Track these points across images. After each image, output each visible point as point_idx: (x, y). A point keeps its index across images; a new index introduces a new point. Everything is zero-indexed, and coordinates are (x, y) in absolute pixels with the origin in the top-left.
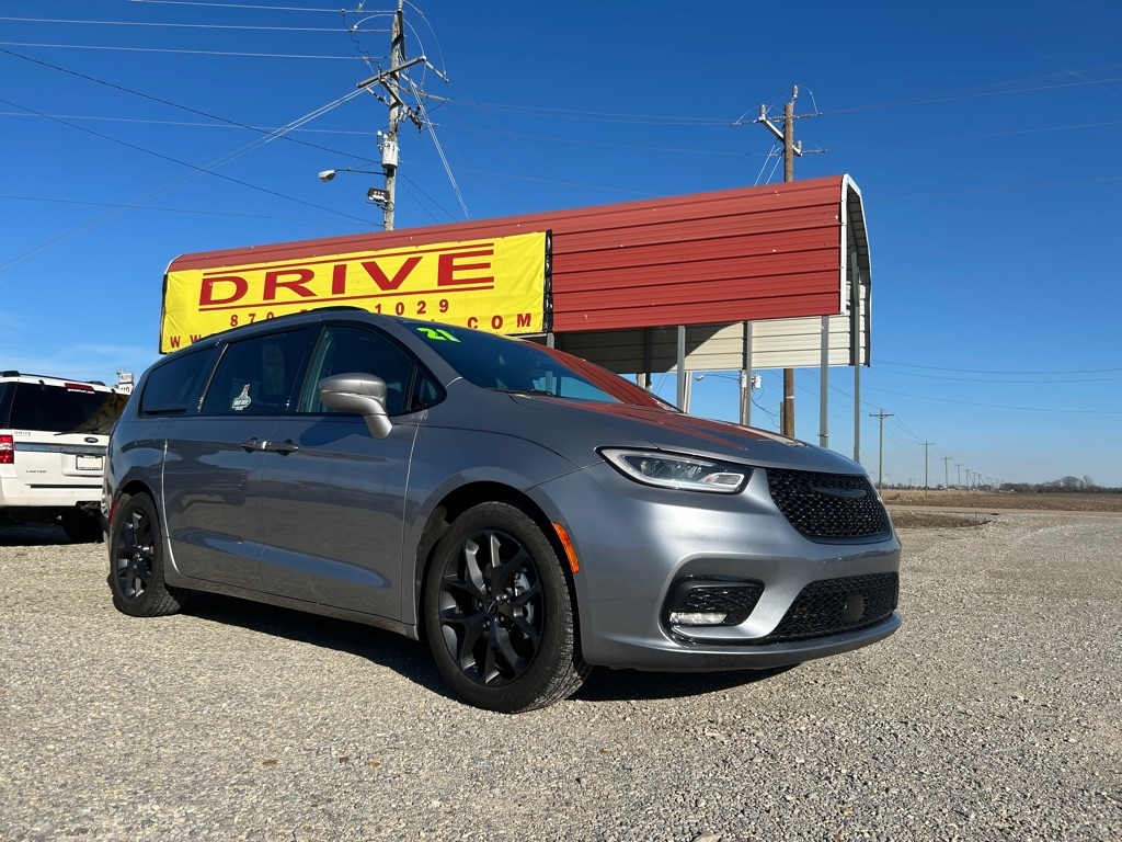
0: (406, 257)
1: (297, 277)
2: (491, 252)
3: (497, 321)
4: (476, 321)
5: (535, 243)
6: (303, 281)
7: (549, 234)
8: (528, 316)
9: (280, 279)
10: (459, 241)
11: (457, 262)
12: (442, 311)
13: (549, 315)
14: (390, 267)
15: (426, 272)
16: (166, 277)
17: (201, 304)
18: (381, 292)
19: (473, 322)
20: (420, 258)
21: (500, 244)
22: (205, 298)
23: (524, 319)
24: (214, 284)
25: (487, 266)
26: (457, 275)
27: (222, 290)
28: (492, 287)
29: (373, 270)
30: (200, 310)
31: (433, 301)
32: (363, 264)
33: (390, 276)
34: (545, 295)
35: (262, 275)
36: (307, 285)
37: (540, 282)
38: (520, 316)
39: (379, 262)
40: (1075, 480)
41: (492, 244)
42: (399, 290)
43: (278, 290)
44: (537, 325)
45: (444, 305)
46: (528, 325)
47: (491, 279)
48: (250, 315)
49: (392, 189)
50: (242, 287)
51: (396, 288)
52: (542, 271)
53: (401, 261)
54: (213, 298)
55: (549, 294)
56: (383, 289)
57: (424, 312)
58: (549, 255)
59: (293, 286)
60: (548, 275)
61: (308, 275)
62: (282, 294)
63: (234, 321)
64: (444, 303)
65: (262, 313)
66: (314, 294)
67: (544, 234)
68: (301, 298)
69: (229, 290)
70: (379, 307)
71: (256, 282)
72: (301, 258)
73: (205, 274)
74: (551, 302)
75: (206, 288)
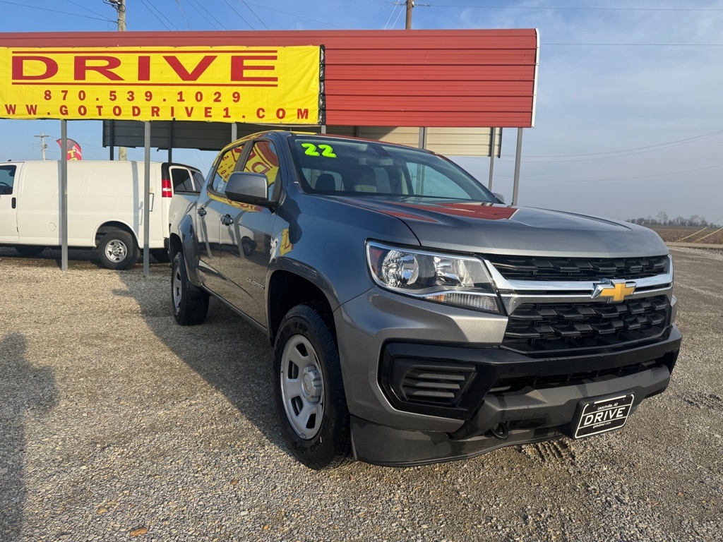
0: (202, 56)
1: (106, 63)
2: (275, 58)
3: (281, 113)
4: (263, 111)
5: (312, 54)
6: (110, 66)
7: (322, 47)
8: (306, 111)
9: (89, 63)
10: (248, 46)
11: (246, 63)
12: (234, 101)
13: (322, 110)
14: (190, 62)
15: (221, 69)
17: (13, 79)
18: (181, 81)
19: (261, 111)
20: (215, 57)
21: (282, 51)
22: (17, 72)
23: (303, 113)
24: (24, 62)
25: (272, 68)
26: (246, 73)
27: (33, 68)
28: (276, 86)
29: (174, 63)
30: (13, 83)
31: (227, 93)
32: (165, 57)
33: (190, 71)
34: (319, 95)
35: (71, 58)
36: (114, 71)
37: (315, 87)
38: (299, 110)
39: (180, 57)
41: (276, 52)
42: (199, 81)
43: (87, 72)
44: (313, 119)
45: (237, 97)
46: (307, 118)
47: (275, 79)
48: (63, 91)
50: (52, 68)
51: (195, 79)
52: (317, 76)
53: (198, 58)
54: (25, 74)
55: (323, 96)
56: (184, 79)
57: (220, 101)
58: (323, 65)
59: (101, 70)
60: (322, 80)
61: (115, 63)
62: (91, 76)
63: (48, 95)
64: (236, 95)
65: (74, 91)
66: (122, 79)
67: (319, 47)
68: (109, 81)
69: (39, 68)
70: (180, 94)
71: (66, 63)
72: (107, 46)
73: (14, 52)
74: (324, 100)
75: (17, 64)
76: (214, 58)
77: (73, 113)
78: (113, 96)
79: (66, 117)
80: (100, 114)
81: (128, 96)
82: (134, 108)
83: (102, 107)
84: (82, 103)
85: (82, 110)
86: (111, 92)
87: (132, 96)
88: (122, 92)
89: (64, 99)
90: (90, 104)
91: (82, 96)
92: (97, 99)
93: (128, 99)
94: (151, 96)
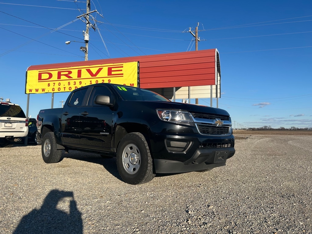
0: (98, 68)
1: (67, 73)
2: (122, 67)
5: (135, 64)
6: (69, 74)
7: (138, 62)
8: (133, 84)
9: (62, 73)
11: (113, 69)
13: (139, 83)
14: (94, 71)
16: (27, 72)
17: (39, 80)
22: (40, 78)
24: (42, 74)
25: (121, 70)
26: (113, 73)
27: (45, 76)
28: (123, 76)
29: (89, 71)
30: (38, 82)
31: (106, 80)
32: (86, 70)
33: (94, 73)
34: (138, 78)
35: (57, 72)
36: (70, 75)
37: (136, 76)
38: (131, 84)
39: (91, 69)
40: (267, 127)
41: (123, 65)
42: (97, 77)
43: (61, 76)
47: (123, 74)
48: (54, 83)
49: (87, 47)
50: (51, 76)
54: (42, 78)
55: (139, 78)
56: (92, 77)
58: (139, 68)
59: (66, 75)
60: (138, 73)
61: (70, 72)
62: (63, 77)
63: (49, 85)
64: (109, 81)
65: (57, 83)
66: (72, 78)
67: (137, 62)
68: (68, 79)
69: (47, 76)
70: (91, 81)
71: (55, 74)
72: (68, 67)
73: (39, 72)
74: (139, 80)
75: (40, 75)
76: (102, 68)
77: (56, 91)
78: (69, 83)
79: (54, 92)
80: (65, 90)
81: (74, 83)
82: (75, 87)
83: (65, 88)
84: (59, 87)
85: (59, 89)
86: (69, 82)
87: (75, 83)
88: (72, 82)
89: (54, 86)
90: (62, 87)
91: (59, 84)
92: (64, 85)
93: (74, 84)
94: (81, 83)
